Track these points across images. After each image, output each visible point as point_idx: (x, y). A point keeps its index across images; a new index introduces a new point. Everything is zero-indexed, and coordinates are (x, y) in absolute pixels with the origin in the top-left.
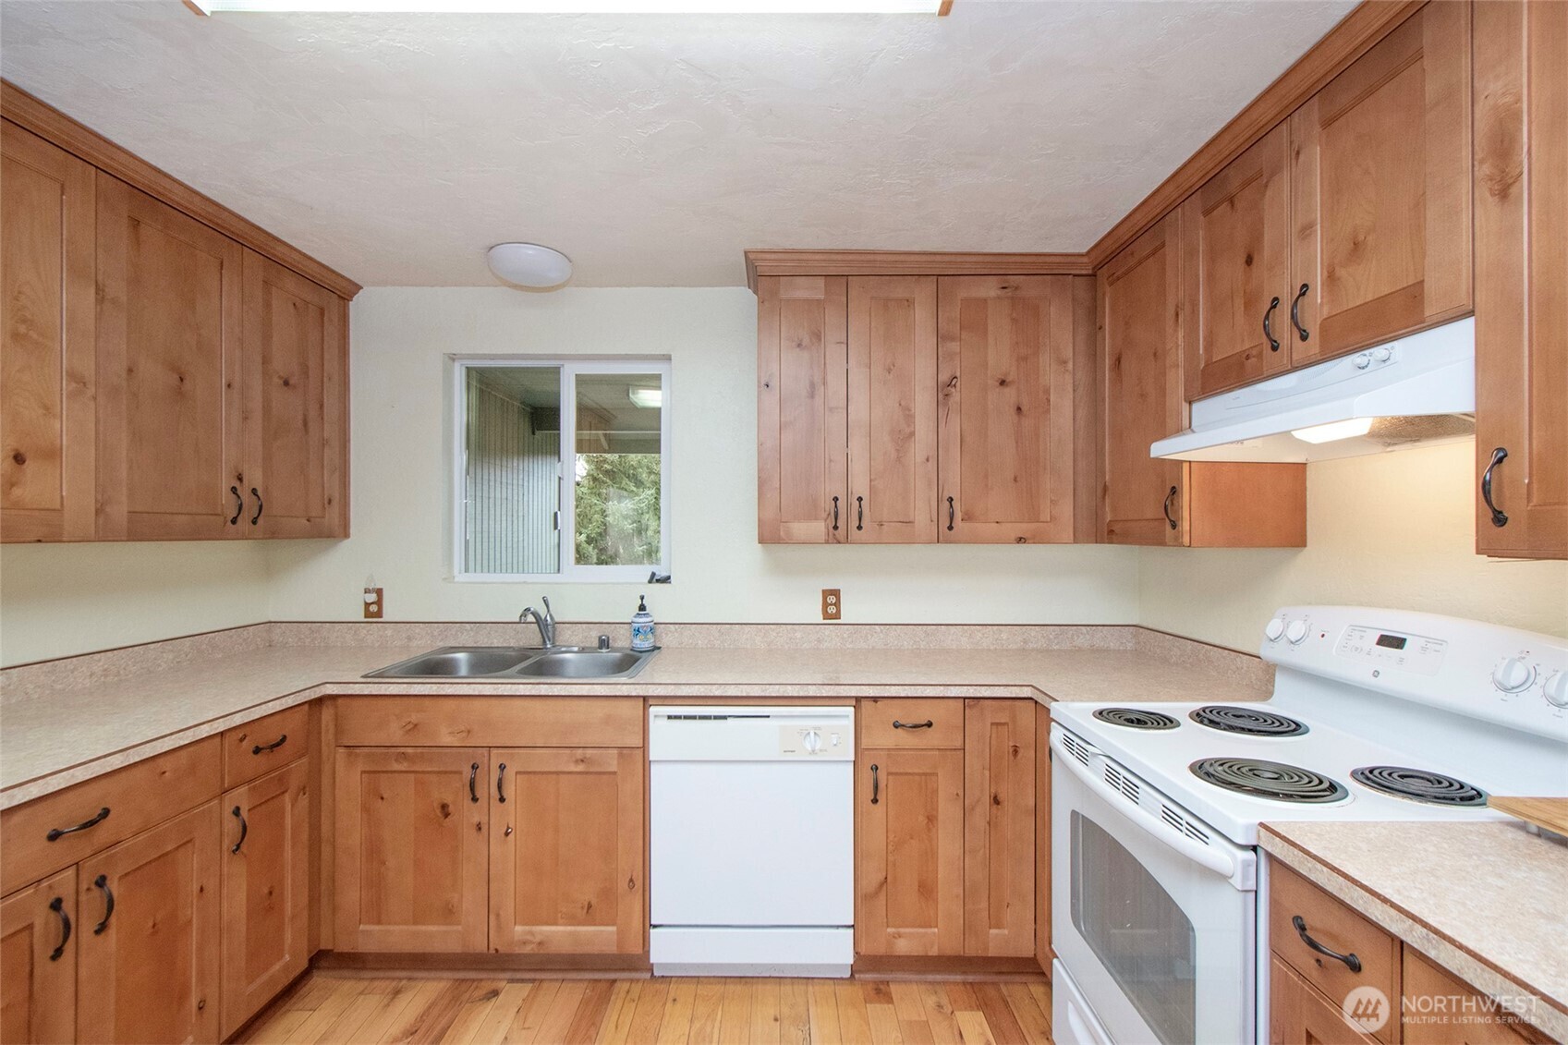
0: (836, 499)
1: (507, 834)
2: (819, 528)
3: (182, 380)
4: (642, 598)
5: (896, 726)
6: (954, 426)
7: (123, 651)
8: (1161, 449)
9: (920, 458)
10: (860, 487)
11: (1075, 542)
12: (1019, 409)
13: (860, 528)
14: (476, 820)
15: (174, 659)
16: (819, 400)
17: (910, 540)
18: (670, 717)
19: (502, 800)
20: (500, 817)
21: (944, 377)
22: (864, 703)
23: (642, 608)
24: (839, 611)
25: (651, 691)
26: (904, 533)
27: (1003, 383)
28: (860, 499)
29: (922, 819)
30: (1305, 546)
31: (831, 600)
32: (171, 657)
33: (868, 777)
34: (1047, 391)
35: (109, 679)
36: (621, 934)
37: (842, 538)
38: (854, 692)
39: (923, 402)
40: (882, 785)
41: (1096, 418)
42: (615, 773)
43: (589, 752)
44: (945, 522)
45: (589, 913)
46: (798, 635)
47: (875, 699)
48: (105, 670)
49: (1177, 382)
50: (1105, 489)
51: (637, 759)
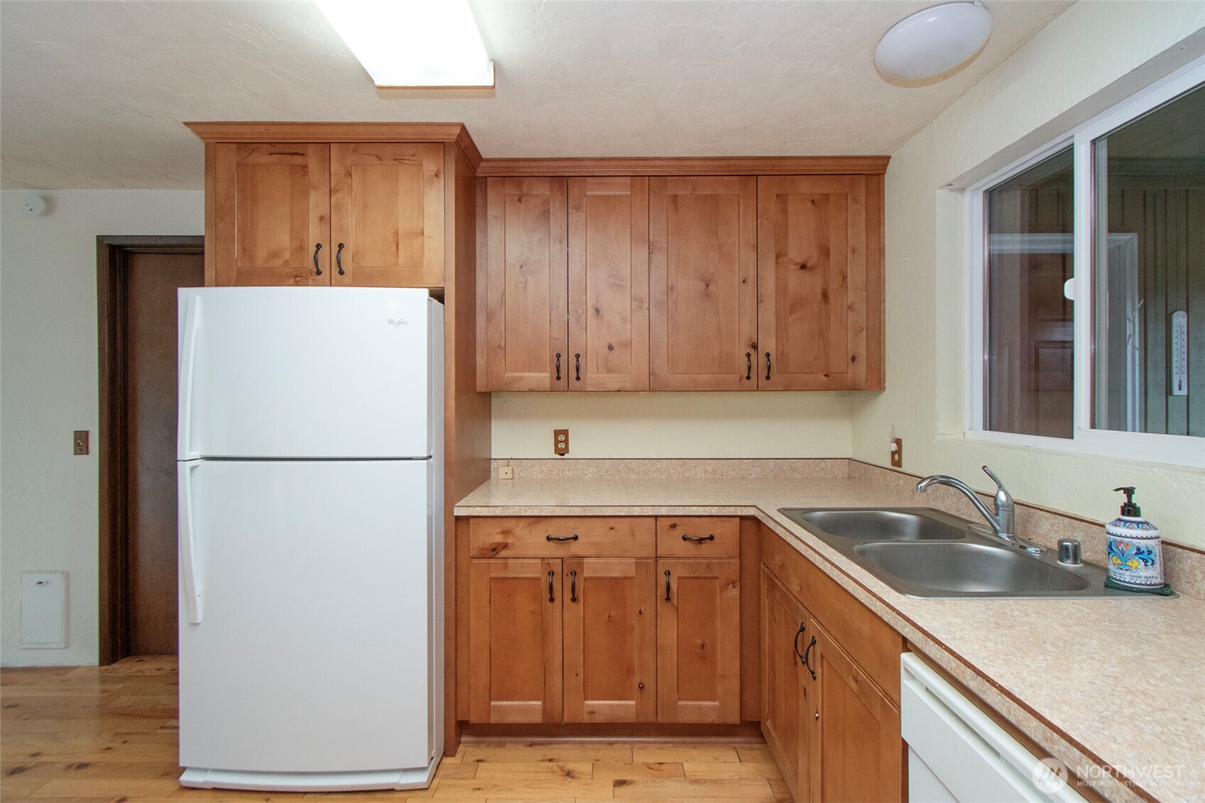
3: (707, 285)
7: (725, 461)
15: (761, 473)
32: (759, 470)
35: (716, 476)
48: (714, 470)
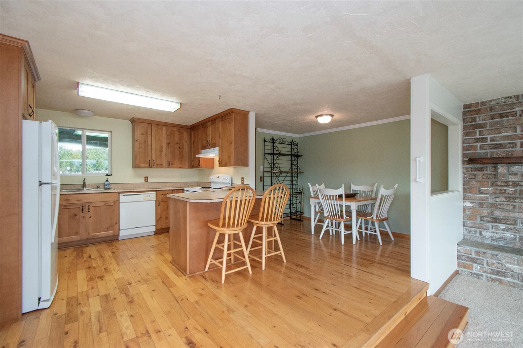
0: (150, 161)
1: (90, 218)
2: (147, 165)
4: (107, 178)
5: (162, 194)
6: (170, 149)
8: (198, 156)
9: (164, 154)
10: (154, 159)
11: (188, 168)
12: (180, 148)
13: (154, 165)
14: (83, 216)
16: (146, 144)
17: (162, 167)
18: (123, 195)
19: (89, 212)
20: (89, 215)
21: (168, 142)
22: (157, 191)
23: (107, 180)
24: (148, 180)
25: (120, 191)
26: (161, 166)
27: (177, 144)
28: (154, 161)
29: (166, 208)
30: (214, 168)
31: (146, 178)
33: (158, 202)
34: (184, 145)
36: (114, 232)
37: (151, 167)
38: (156, 190)
39: (165, 146)
40: (160, 203)
41: (191, 150)
42: (113, 205)
43: (107, 202)
44: (168, 165)
45: (107, 229)
46: (140, 185)
47: (159, 191)
49: (200, 147)
50: (192, 160)
51: (117, 202)
